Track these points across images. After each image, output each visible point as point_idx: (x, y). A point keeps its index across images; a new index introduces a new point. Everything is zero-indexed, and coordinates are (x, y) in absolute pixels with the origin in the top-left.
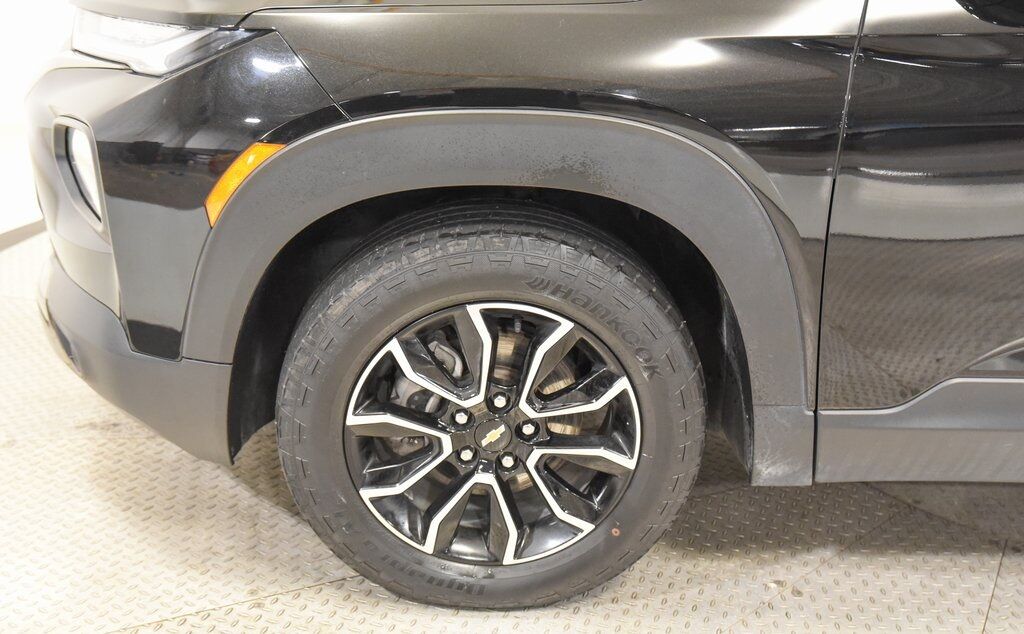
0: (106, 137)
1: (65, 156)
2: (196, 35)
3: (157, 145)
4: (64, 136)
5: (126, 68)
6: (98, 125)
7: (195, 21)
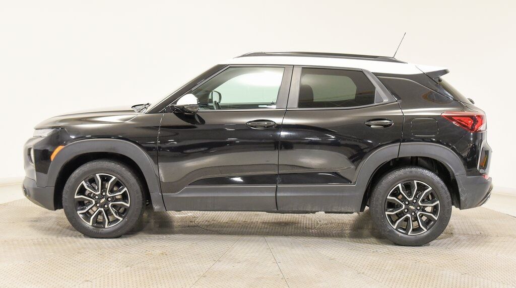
0: (36, 148)
1: (29, 155)
2: (53, 130)
3: (48, 150)
4: (29, 150)
5: (41, 137)
6: (35, 146)
7: (53, 128)
